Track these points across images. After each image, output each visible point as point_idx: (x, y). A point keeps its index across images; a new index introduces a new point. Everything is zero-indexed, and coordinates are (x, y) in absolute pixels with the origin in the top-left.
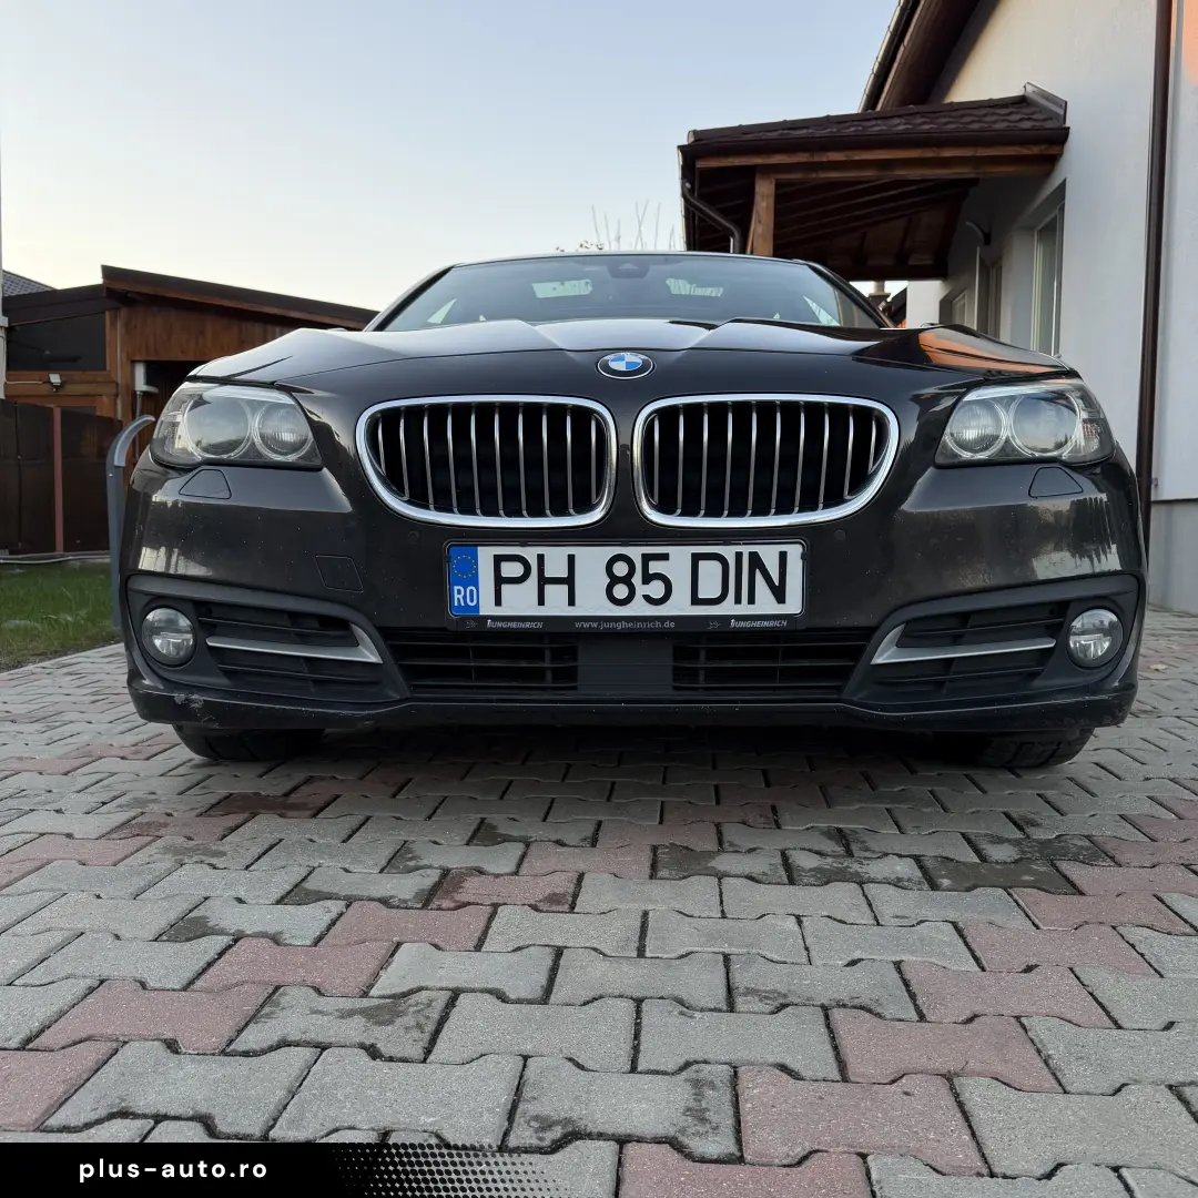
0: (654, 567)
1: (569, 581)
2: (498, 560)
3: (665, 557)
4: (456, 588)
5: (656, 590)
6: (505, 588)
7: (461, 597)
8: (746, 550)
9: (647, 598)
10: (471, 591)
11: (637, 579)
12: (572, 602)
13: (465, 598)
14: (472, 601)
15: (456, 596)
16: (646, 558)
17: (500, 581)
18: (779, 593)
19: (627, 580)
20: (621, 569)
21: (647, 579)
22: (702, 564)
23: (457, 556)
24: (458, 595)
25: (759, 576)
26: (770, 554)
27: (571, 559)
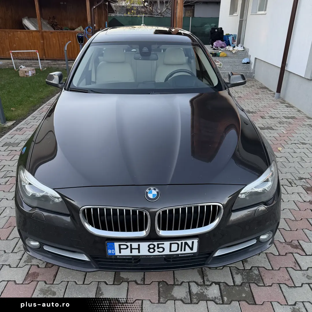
0: (160, 246)
1: (139, 249)
2: (120, 245)
3: (163, 244)
4: (109, 250)
5: (161, 250)
6: (121, 250)
7: (110, 252)
8: (184, 242)
9: (159, 252)
10: (113, 251)
11: (156, 248)
12: (139, 252)
13: (111, 252)
14: (113, 252)
15: (109, 252)
16: (158, 244)
17: (120, 249)
18: (192, 249)
19: (153, 248)
20: (152, 246)
21: (158, 248)
22: (172, 245)
23: (109, 244)
24: (110, 251)
25: (187, 246)
26: (189, 242)
27: (139, 245)
